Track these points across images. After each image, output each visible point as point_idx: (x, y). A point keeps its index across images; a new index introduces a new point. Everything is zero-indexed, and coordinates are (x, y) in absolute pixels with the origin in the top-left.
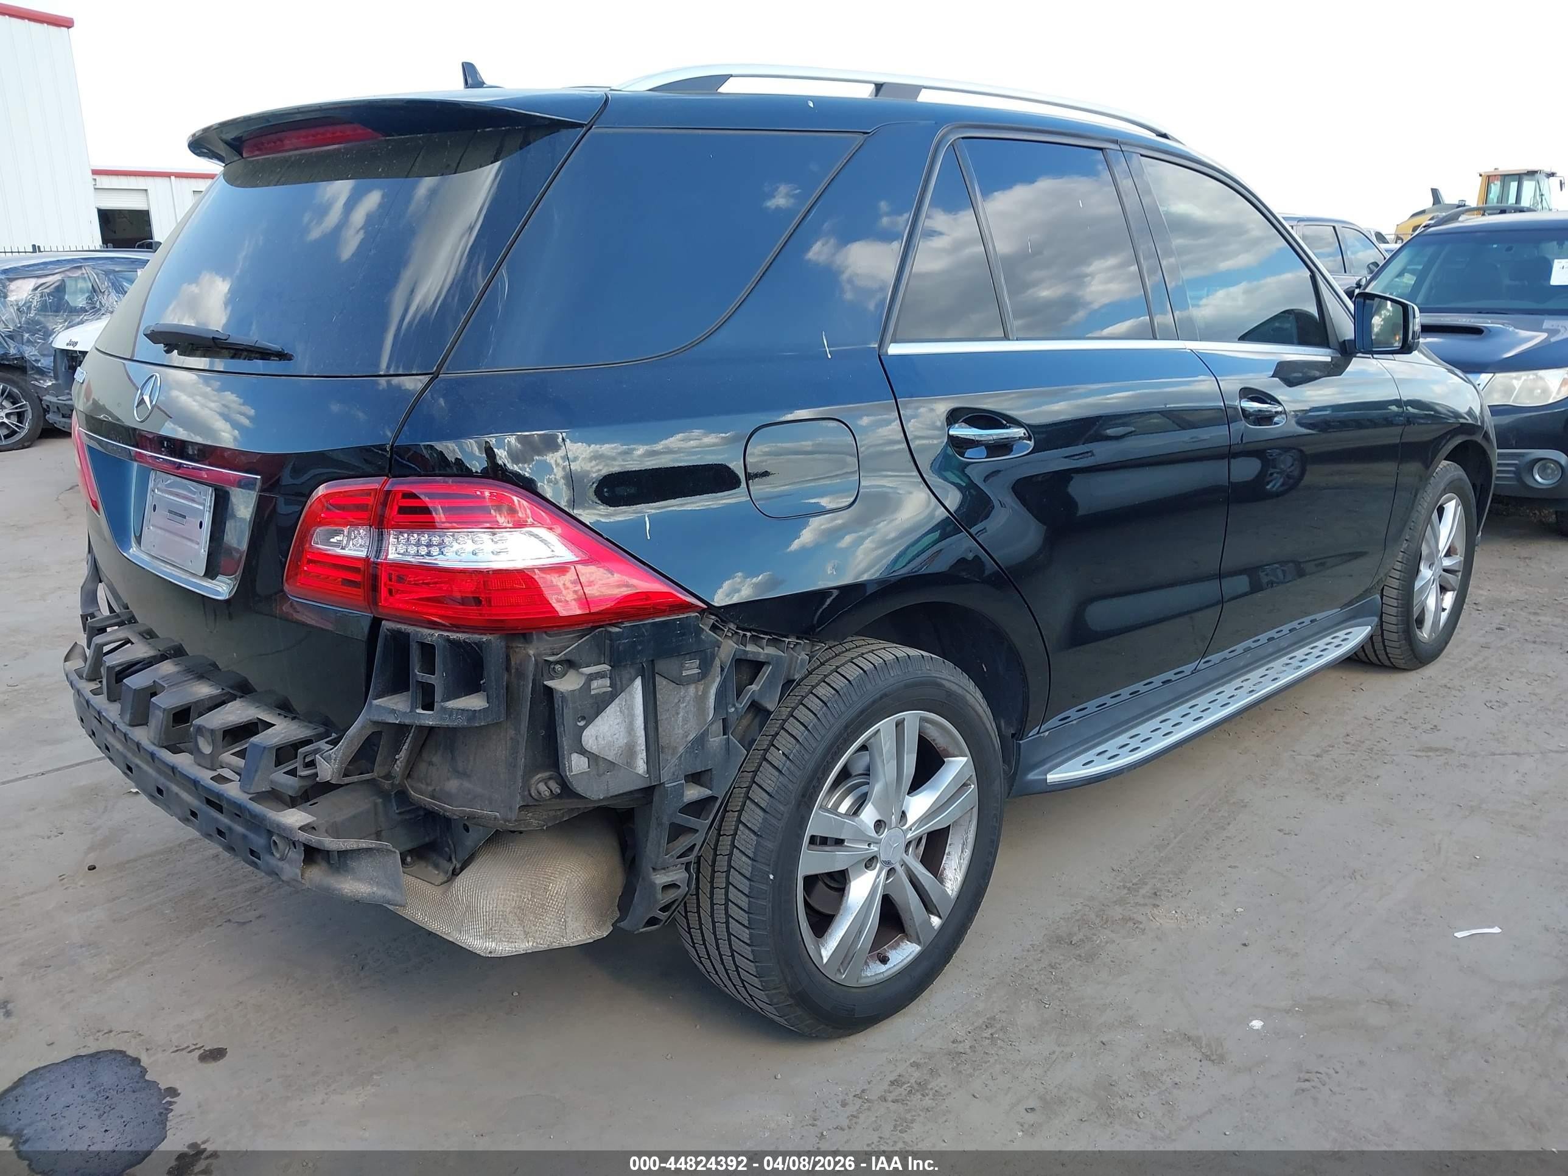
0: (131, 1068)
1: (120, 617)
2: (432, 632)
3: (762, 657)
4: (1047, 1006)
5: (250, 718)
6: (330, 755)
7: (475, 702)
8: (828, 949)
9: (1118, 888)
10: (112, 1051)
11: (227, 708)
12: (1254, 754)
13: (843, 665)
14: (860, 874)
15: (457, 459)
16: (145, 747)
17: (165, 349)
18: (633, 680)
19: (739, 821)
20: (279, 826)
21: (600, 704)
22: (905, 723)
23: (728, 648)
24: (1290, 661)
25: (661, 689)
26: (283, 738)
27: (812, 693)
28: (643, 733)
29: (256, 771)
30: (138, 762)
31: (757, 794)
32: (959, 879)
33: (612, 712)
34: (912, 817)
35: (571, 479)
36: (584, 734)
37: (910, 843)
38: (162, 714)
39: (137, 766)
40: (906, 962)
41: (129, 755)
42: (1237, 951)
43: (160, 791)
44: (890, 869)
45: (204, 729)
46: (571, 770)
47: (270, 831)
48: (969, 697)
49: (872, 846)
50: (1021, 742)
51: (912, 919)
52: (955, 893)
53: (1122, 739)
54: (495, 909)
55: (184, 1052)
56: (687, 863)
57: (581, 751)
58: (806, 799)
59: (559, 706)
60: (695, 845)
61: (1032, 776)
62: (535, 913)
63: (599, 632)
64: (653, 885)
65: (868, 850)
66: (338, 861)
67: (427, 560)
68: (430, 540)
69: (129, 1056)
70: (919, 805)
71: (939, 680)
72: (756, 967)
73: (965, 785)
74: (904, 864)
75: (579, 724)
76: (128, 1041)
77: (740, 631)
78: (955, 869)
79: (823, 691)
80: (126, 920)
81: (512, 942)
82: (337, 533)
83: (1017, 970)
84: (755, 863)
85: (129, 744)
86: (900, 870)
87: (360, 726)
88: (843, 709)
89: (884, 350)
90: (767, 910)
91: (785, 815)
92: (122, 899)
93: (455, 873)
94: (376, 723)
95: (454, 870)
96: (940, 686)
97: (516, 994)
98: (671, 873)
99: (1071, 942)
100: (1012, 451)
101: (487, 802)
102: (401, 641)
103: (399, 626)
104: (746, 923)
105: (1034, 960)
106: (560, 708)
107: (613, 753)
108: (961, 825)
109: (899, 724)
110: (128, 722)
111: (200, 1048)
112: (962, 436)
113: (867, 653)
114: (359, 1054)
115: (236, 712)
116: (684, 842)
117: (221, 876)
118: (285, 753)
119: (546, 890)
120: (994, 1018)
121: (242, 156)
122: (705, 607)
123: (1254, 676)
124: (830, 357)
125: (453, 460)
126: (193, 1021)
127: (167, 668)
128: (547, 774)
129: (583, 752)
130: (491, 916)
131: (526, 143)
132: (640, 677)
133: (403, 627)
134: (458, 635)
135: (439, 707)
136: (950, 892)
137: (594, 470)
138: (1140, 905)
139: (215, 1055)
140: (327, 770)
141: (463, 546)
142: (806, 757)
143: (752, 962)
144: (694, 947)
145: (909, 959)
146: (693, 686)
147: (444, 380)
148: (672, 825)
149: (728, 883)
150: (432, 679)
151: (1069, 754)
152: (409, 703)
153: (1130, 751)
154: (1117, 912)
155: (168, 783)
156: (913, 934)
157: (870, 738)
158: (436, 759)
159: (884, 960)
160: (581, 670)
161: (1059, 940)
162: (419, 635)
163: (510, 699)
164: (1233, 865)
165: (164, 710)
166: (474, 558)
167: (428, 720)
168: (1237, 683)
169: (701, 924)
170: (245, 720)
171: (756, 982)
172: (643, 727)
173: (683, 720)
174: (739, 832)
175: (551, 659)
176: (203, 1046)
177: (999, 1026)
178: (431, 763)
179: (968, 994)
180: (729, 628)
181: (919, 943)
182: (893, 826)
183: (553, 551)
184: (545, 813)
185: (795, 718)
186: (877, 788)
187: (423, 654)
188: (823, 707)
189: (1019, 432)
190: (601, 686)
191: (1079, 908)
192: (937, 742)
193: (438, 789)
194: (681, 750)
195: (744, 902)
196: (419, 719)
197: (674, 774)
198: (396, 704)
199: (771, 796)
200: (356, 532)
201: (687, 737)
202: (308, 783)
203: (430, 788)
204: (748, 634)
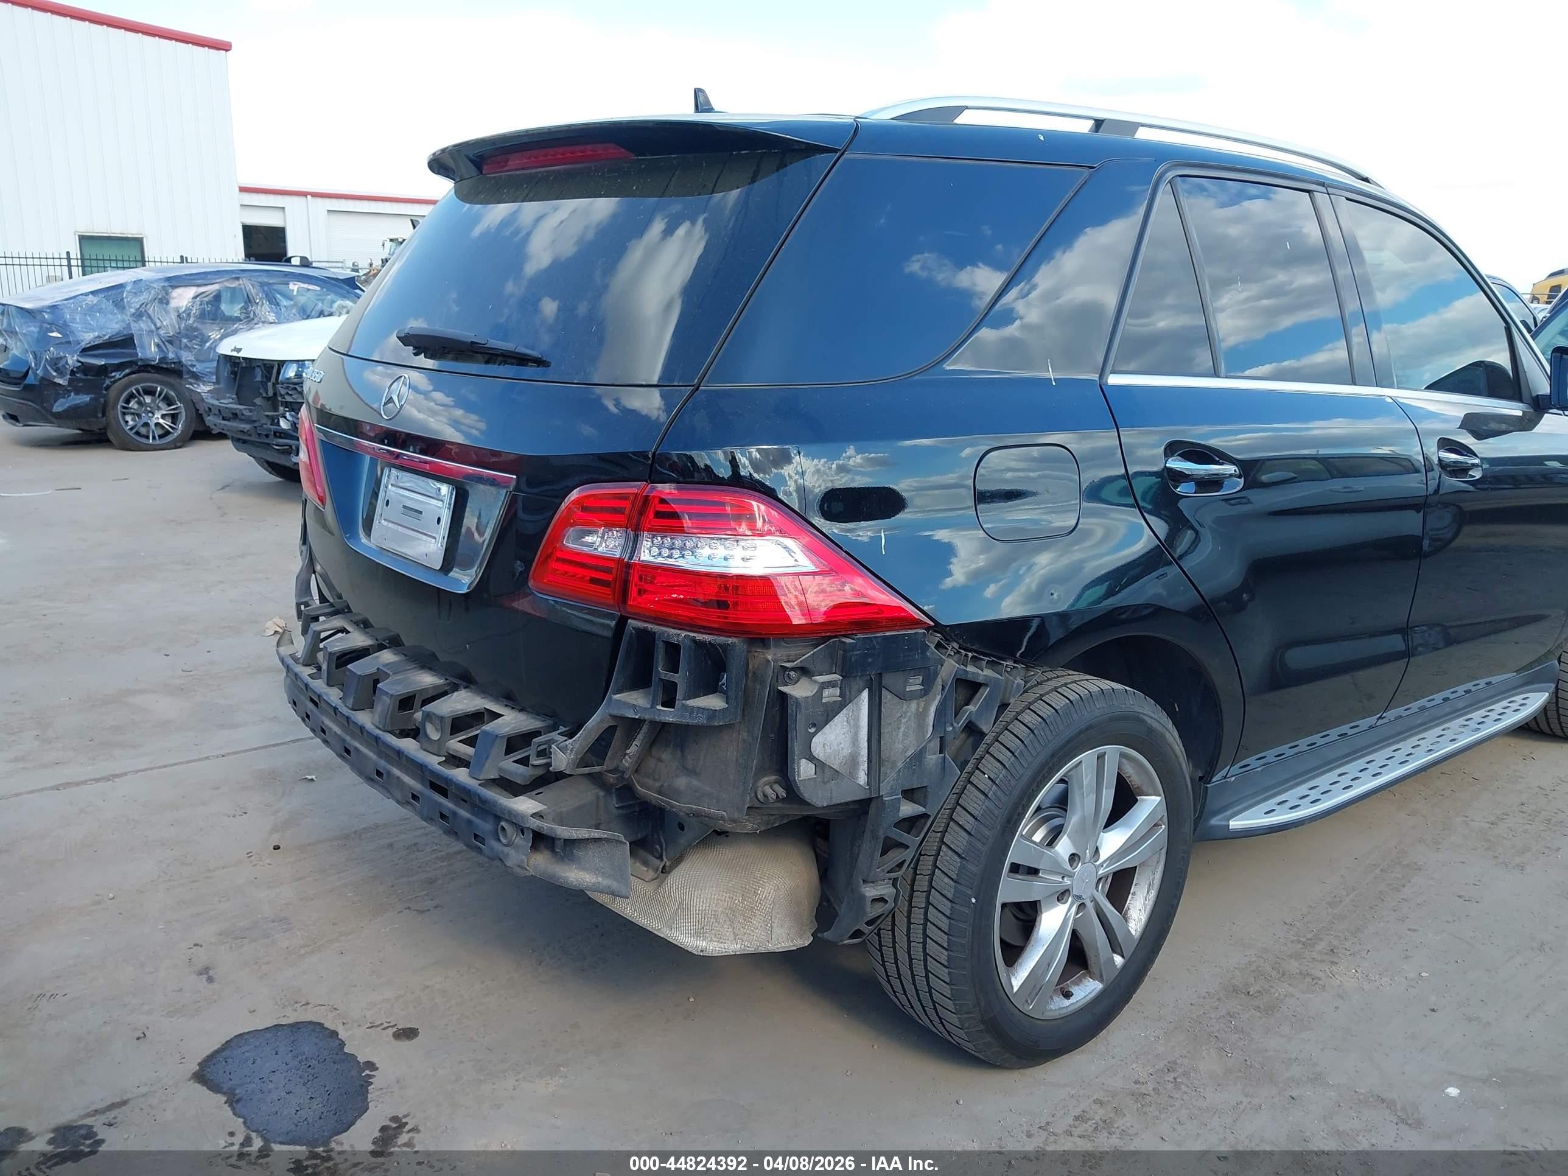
0: (330, 1040)
1: (334, 606)
2: (679, 632)
3: (981, 678)
4: (1229, 1055)
5: (478, 708)
6: (567, 745)
7: (713, 702)
8: (1018, 979)
9: (1292, 942)
10: (310, 1023)
11: (453, 697)
12: (1423, 816)
13: (1047, 693)
14: (1052, 906)
15: (706, 465)
16: (370, 731)
17: (414, 352)
18: (860, 692)
19: (942, 842)
20: (510, 812)
21: (829, 713)
22: (1106, 757)
23: (949, 667)
24: (1467, 723)
25: (885, 703)
26: (514, 728)
27: (1017, 719)
28: (866, 745)
29: (487, 758)
30: (358, 745)
31: (961, 816)
32: (1143, 920)
33: (840, 719)
34: (1105, 853)
35: (802, 491)
36: (813, 741)
37: (1100, 879)
38: (389, 701)
39: (356, 749)
40: (1088, 998)
41: (348, 738)
42: (1425, 1016)
43: (379, 774)
44: (1080, 905)
45: (433, 716)
46: (799, 776)
47: (497, 816)
48: (1168, 735)
49: (1065, 879)
50: (1208, 786)
51: (1097, 956)
52: (1138, 933)
53: (1302, 790)
54: (707, 908)
55: (379, 1029)
56: (894, 879)
57: (810, 757)
58: (1011, 826)
59: (792, 711)
60: (905, 860)
61: (1214, 821)
62: (744, 916)
63: (833, 642)
64: (862, 897)
65: (1061, 882)
66: (566, 849)
67: (671, 561)
68: (673, 543)
69: (327, 1029)
70: (1112, 841)
71: (1141, 715)
72: (952, 990)
73: (1156, 825)
74: (1094, 900)
75: (810, 730)
76: (325, 1014)
77: (962, 651)
78: (1140, 910)
79: (1028, 717)
80: (312, 899)
81: (722, 942)
82: (590, 533)
83: (1194, 1016)
84: (958, 885)
85: (351, 727)
86: (1090, 905)
87: (599, 719)
88: (1050, 738)
89: (1104, 380)
90: (967, 934)
91: (990, 840)
92: (308, 879)
93: (665, 871)
94: (614, 717)
95: (664, 867)
96: (1143, 721)
97: (692, 1000)
98: (879, 887)
99: (1248, 993)
100: (1222, 487)
101: (714, 801)
102: (646, 639)
103: (645, 625)
104: (945, 945)
105: (1211, 1007)
106: (794, 714)
107: (838, 762)
108: (1148, 866)
109: (1101, 757)
110: (350, 706)
111: (392, 1027)
112: (1178, 469)
113: (1070, 683)
114: (544, 1046)
115: (463, 702)
116: (895, 856)
117: (397, 864)
118: (516, 743)
119: (755, 894)
120: (1175, 1063)
121: (482, 172)
122: (932, 624)
123: (1431, 735)
124: (1054, 384)
125: (703, 467)
126: (384, 1000)
127: (387, 657)
128: (773, 778)
129: (811, 758)
130: (703, 915)
131: (782, 165)
132: (867, 689)
133: (650, 626)
134: (704, 636)
135: (680, 705)
136: (1133, 933)
137: (817, 485)
138: (1317, 961)
139: (408, 1034)
140: (561, 760)
141: (715, 551)
142: (1013, 783)
143: (948, 984)
144: (883, 965)
145: (1091, 996)
146: (915, 702)
147: (705, 391)
148: (887, 838)
149: (928, 903)
150: (675, 678)
151: (1250, 802)
152: (651, 697)
153: (1312, 803)
154: (1293, 966)
155: (389, 767)
156: (1097, 973)
157: (1071, 770)
158: (666, 756)
159: (1068, 995)
160: (813, 678)
161: (1235, 990)
162: (666, 635)
163: (744, 703)
164: (1412, 928)
165: (392, 695)
166: (725, 563)
167: (668, 716)
168: (1413, 741)
169: (894, 942)
170: (473, 709)
171: (950, 1004)
172: (866, 739)
173: (904, 735)
174: (941, 854)
175: (788, 665)
176: (396, 1025)
177: (1181, 1070)
178: (659, 760)
179: (1146, 1036)
180: (953, 648)
181: (1101, 980)
182: (1086, 861)
183: (796, 560)
184: (759, 817)
185: (1000, 742)
186: (1073, 820)
187: (666, 652)
188: (1030, 734)
189: (1230, 469)
190: (831, 695)
191: (1254, 959)
192: (1131, 779)
193: (666, 784)
194: (900, 765)
195: (944, 923)
196: (660, 714)
197: (892, 788)
198: (635, 699)
199: (976, 819)
200: (610, 534)
201: (906, 752)
202: (540, 772)
203: (658, 784)
204: (970, 654)
